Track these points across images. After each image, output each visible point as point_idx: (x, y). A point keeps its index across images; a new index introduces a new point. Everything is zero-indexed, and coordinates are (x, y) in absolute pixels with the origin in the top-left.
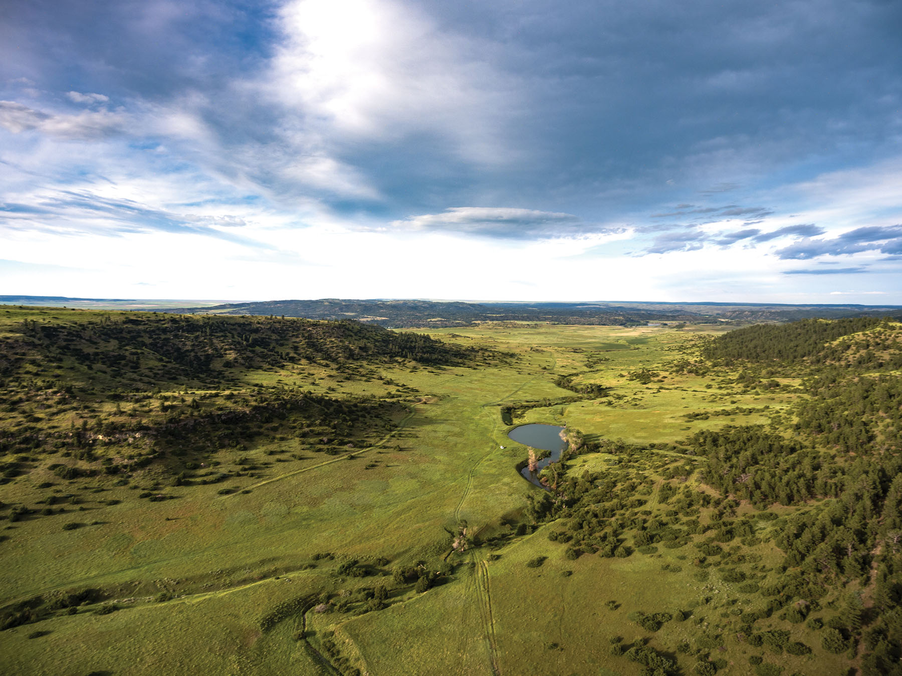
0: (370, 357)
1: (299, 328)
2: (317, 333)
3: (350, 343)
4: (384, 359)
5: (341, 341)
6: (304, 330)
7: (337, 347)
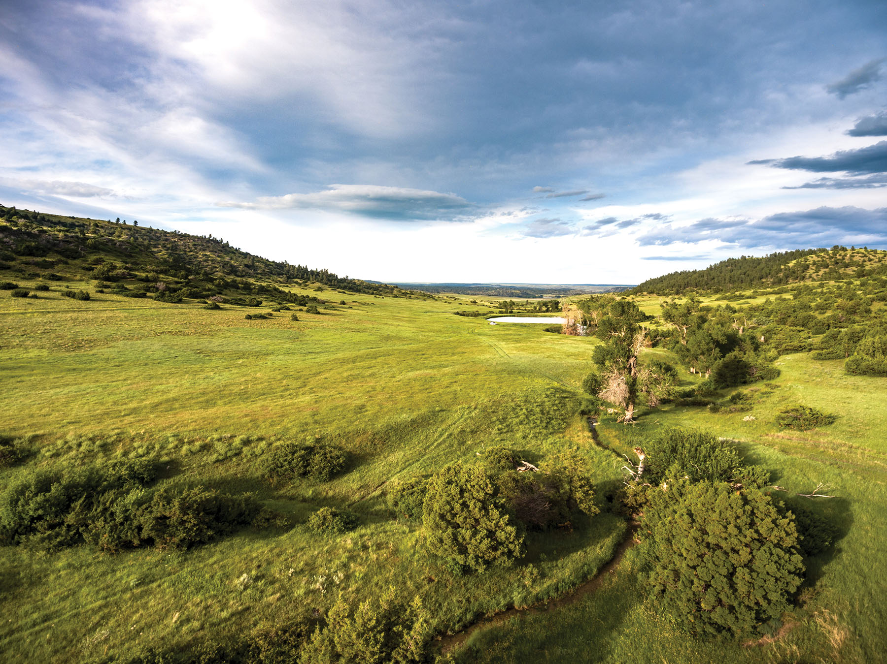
0: (259, 276)
1: (158, 239)
2: (185, 245)
3: (231, 259)
4: (279, 279)
5: (218, 256)
6: (167, 240)
7: (212, 260)
